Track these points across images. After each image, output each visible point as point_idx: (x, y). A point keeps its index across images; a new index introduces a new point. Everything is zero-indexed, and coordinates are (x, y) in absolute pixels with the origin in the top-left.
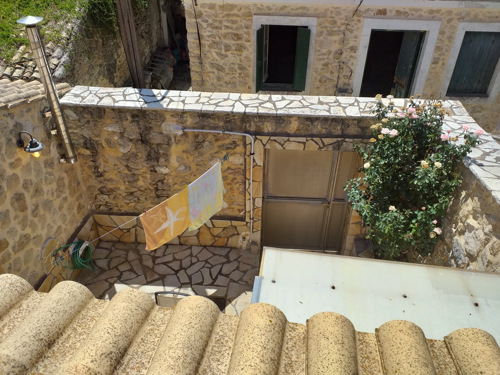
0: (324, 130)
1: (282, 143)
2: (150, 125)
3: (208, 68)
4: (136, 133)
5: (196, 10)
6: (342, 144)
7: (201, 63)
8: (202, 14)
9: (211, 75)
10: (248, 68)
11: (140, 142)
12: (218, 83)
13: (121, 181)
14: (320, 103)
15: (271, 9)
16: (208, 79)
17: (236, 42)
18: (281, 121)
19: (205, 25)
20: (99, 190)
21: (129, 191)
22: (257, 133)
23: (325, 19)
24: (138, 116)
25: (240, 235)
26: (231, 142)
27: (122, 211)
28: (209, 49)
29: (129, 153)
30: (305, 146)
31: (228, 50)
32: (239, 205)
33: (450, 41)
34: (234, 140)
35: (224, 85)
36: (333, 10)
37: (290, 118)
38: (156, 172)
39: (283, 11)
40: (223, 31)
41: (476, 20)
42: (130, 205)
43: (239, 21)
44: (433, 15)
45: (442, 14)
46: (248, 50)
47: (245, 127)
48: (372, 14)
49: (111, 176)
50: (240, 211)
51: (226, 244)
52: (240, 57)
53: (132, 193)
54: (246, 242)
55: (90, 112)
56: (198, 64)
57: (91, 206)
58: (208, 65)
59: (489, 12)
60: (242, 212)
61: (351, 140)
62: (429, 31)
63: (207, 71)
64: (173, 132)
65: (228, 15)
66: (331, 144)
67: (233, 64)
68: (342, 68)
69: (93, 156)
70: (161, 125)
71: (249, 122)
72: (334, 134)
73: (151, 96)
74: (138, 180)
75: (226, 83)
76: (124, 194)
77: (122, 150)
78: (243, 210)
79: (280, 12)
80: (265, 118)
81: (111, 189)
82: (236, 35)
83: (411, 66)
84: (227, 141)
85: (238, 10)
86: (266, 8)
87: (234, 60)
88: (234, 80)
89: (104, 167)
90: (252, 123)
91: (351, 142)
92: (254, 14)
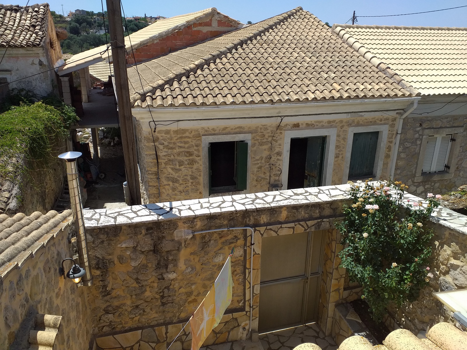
0: (307, 215)
1: (276, 230)
2: (164, 235)
3: (164, 181)
4: (148, 245)
5: (154, 136)
6: (321, 224)
7: (158, 178)
8: (158, 138)
9: (167, 187)
10: (199, 177)
11: (151, 253)
12: (173, 193)
13: (128, 295)
14: (296, 194)
15: (216, 130)
16: (164, 191)
17: (188, 158)
18: (274, 212)
19: (161, 147)
20: (104, 310)
21: (135, 305)
22: (255, 225)
23: (257, 134)
24: (152, 228)
25: (241, 326)
26: (233, 237)
27: (127, 328)
28: (165, 166)
29: (139, 265)
30: (294, 230)
31: (182, 165)
32: (238, 296)
33: (345, 141)
34: (235, 235)
35: (178, 193)
36: (262, 127)
37: (281, 209)
38: (164, 279)
39: (225, 131)
40: (177, 150)
41: (358, 125)
42: (135, 319)
43: (190, 141)
44: (331, 124)
45: (337, 123)
46: (198, 163)
47: (246, 221)
48: (290, 127)
49: (118, 293)
50: (239, 302)
51: (227, 339)
52: (192, 169)
53: (137, 307)
54: (245, 332)
55: (106, 232)
56: (155, 180)
57: (94, 330)
58: (164, 179)
59: (366, 119)
60: (241, 303)
61: (328, 220)
62: (329, 136)
63: (163, 184)
64: (184, 237)
65: (181, 138)
66: (313, 225)
67: (186, 175)
68: (272, 169)
69: (102, 275)
70: (173, 232)
71: (249, 217)
72: (314, 217)
73: (159, 209)
74: (145, 290)
75: (181, 192)
76: (129, 309)
77: (133, 264)
78: (241, 300)
79: (222, 132)
80: (261, 212)
81: (117, 306)
82: (188, 152)
83: (319, 162)
84: (230, 237)
85: (189, 133)
86: (212, 130)
87: (187, 172)
88: (187, 188)
89: (112, 284)
90: (251, 218)
91: (327, 222)
92: (203, 135)
